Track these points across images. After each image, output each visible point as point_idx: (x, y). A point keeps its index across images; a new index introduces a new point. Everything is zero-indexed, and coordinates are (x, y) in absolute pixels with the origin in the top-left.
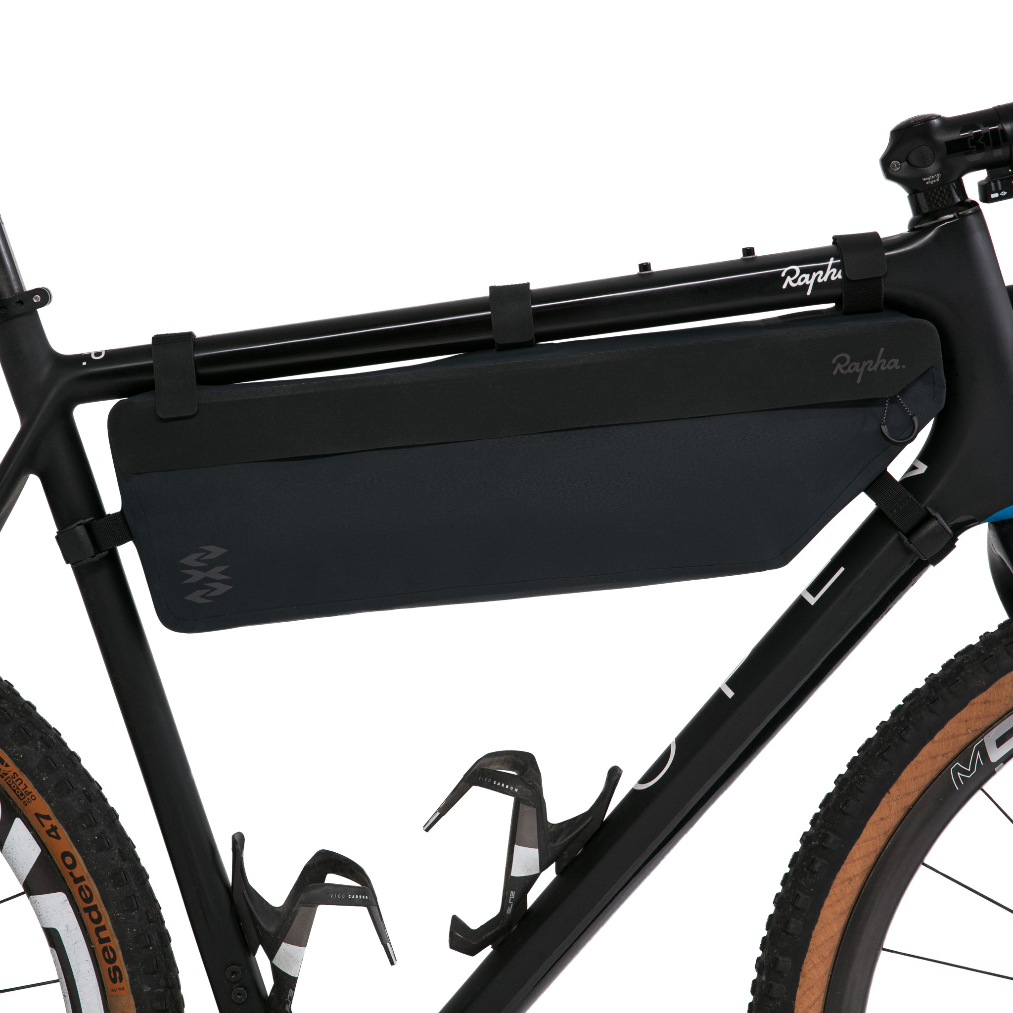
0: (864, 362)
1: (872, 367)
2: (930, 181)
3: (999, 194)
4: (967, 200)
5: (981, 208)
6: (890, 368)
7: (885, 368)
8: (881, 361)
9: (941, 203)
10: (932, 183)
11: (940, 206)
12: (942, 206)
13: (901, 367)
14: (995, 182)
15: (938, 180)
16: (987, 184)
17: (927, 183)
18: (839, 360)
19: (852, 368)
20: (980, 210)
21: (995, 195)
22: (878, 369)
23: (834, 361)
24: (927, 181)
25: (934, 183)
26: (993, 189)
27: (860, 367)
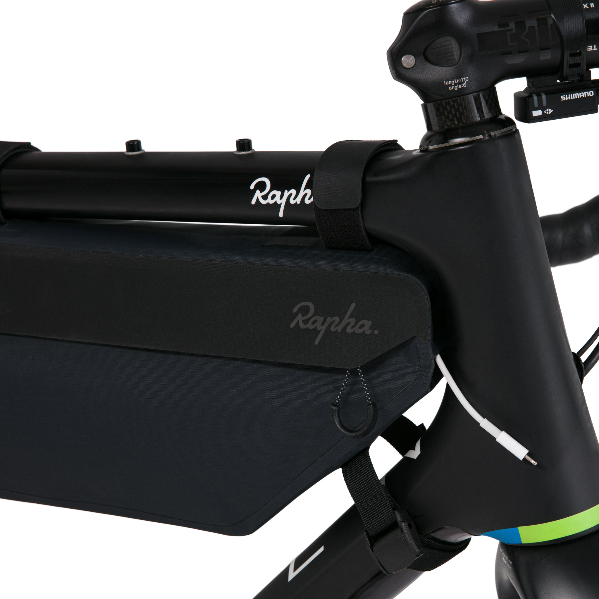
0: (329, 318)
1: (336, 326)
2: (454, 85)
3: (543, 111)
4: (500, 117)
5: (518, 128)
6: (358, 331)
7: (352, 330)
8: (349, 320)
9: (458, 119)
10: (456, 89)
11: (456, 123)
12: (459, 123)
13: (373, 332)
14: (539, 95)
15: (464, 85)
16: (528, 97)
17: (450, 88)
18: (301, 310)
19: (313, 323)
20: (517, 131)
21: (537, 113)
22: (342, 330)
23: (295, 310)
24: (451, 85)
25: (459, 89)
26: (536, 105)
27: (322, 324)
